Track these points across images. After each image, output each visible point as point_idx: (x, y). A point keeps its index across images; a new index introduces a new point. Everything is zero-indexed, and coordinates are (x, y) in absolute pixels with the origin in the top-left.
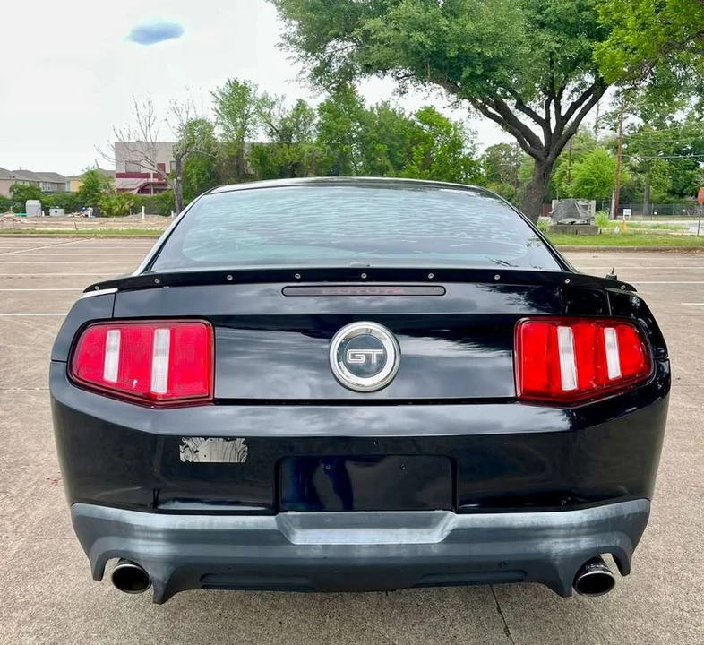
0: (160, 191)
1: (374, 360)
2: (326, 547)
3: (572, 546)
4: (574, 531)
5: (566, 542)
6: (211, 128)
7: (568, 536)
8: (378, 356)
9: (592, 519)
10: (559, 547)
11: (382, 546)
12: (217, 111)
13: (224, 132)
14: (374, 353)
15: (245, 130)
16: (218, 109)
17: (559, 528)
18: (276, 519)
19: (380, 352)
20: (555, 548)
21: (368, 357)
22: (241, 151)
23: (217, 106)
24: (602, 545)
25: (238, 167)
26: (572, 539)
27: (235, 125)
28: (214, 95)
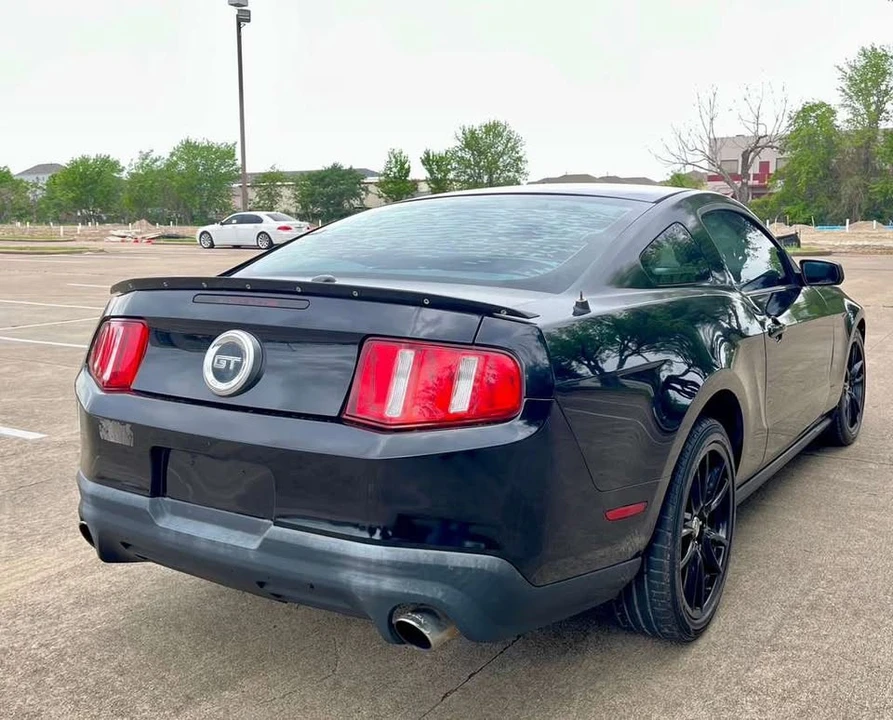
0: (758, 196)
1: (232, 367)
2: (178, 534)
3: (372, 583)
4: (372, 567)
5: (367, 578)
6: (833, 113)
7: (368, 571)
8: (236, 363)
9: (395, 559)
10: (358, 580)
11: (213, 542)
12: (844, 91)
13: (851, 116)
14: (234, 359)
15: (882, 111)
16: (845, 88)
17: (355, 559)
18: (151, 502)
19: (238, 359)
20: (354, 580)
21: (228, 363)
22: (873, 139)
23: (844, 84)
24: (413, 592)
25: (867, 162)
26: (372, 576)
27: (867, 106)
28: (840, 70)
